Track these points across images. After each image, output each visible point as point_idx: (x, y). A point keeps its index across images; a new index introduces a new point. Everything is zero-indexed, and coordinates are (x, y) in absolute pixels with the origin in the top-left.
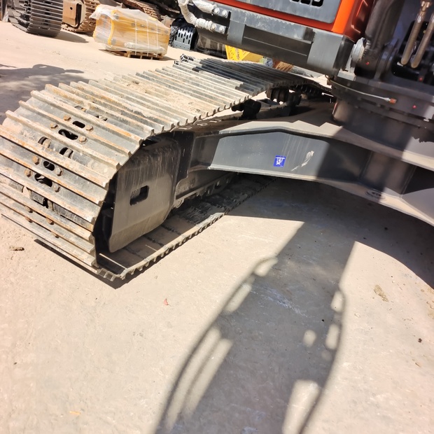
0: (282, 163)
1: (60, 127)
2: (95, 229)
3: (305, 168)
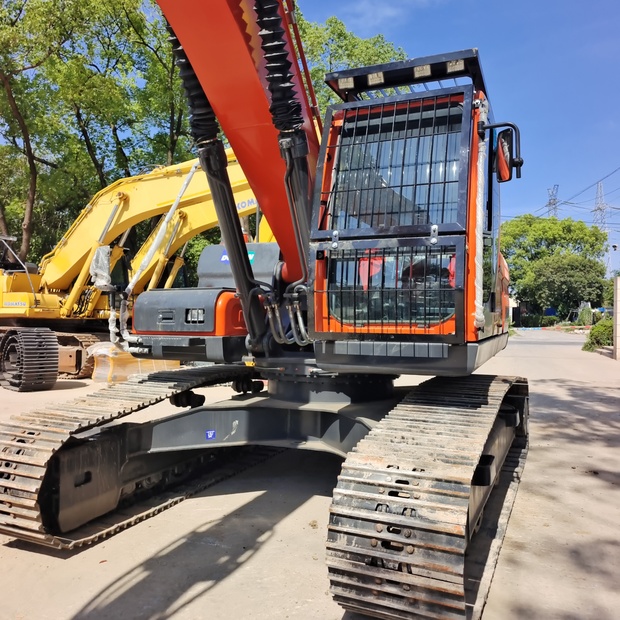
0: (214, 436)
1: (18, 439)
2: (38, 497)
3: (235, 435)
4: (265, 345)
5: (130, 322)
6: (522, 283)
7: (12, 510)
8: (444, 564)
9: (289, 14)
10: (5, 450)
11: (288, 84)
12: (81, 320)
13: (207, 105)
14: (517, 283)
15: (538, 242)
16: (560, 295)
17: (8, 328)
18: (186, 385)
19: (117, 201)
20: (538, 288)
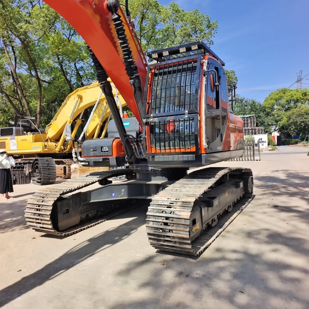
0: (115, 195)
1: (42, 197)
2: (50, 217)
3: (123, 195)
4: (132, 160)
5: (80, 153)
6: (281, 123)
7: (42, 222)
8: (182, 229)
9: (132, 29)
10: (38, 201)
11: (131, 60)
12: (65, 153)
13: (102, 68)
14: (278, 123)
15: (289, 102)
16: (301, 128)
17: (34, 158)
18: (104, 177)
19: (77, 99)
20: (289, 125)
